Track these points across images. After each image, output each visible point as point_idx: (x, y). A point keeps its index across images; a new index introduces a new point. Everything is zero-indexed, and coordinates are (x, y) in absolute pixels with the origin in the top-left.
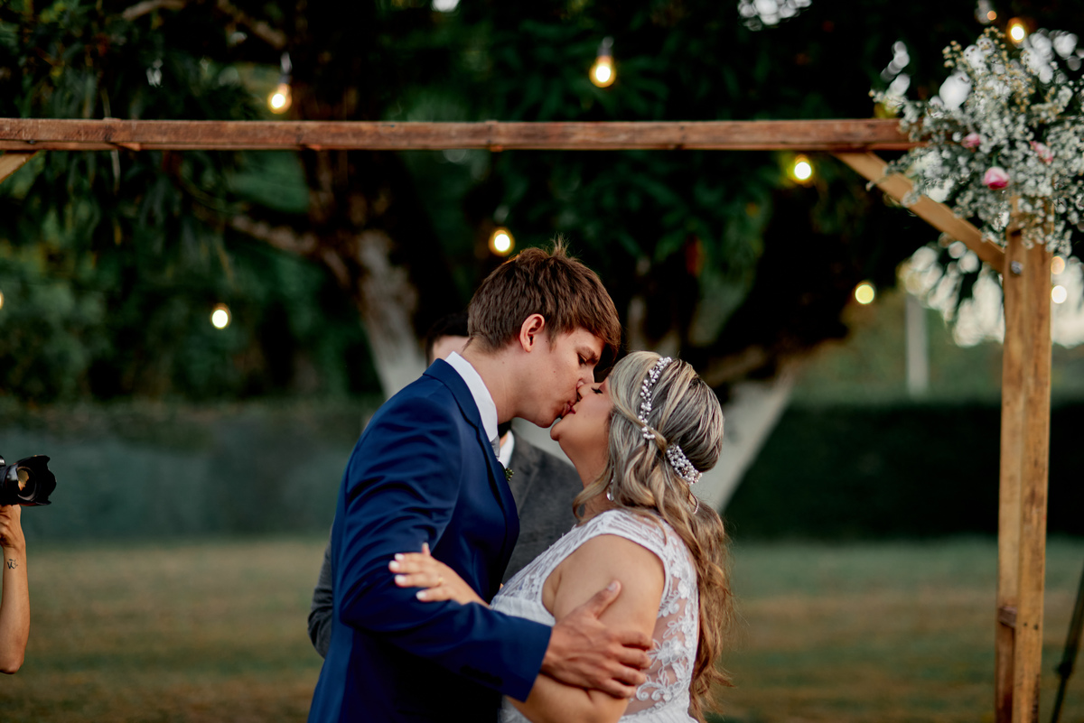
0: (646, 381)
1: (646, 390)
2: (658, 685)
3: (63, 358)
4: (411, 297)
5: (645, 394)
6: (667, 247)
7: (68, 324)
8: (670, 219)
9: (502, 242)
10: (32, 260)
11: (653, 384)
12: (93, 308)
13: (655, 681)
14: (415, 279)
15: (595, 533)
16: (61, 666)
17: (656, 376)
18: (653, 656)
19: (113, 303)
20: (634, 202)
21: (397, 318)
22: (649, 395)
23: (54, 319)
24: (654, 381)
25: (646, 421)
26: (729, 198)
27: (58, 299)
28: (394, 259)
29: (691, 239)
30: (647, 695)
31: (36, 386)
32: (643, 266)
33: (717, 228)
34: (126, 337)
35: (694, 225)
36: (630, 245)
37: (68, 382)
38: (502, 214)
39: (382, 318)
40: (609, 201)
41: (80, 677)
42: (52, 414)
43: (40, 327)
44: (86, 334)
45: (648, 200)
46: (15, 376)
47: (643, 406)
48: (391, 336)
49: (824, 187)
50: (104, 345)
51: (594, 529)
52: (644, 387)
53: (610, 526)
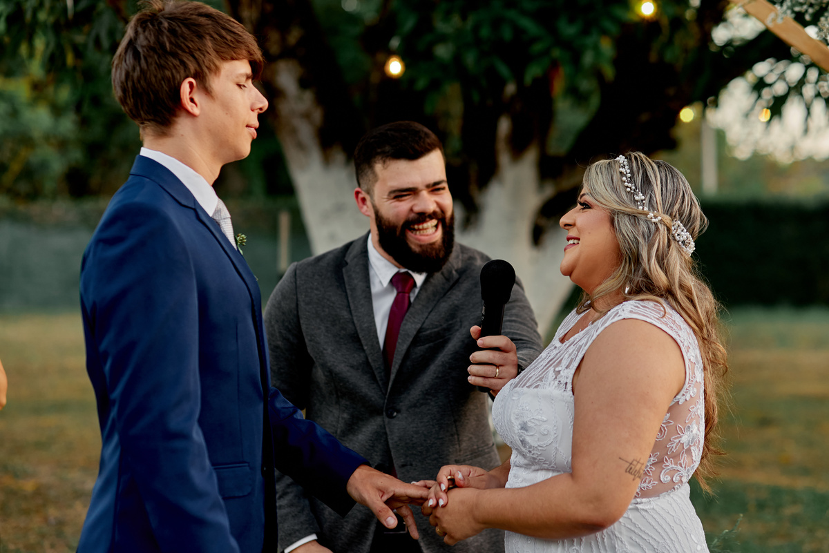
0: (624, 179)
1: (630, 185)
2: (679, 468)
3: (44, 165)
4: (317, 115)
5: (630, 188)
6: (534, 71)
7: (47, 138)
8: (537, 48)
9: (395, 67)
10: (20, 88)
11: (630, 178)
12: (68, 125)
13: (676, 464)
14: (320, 100)
15: (617, 319)
16: (38, 409)
17: (628, 171)
18: (677, 441)
19: (84, 122)
20: (507, 34)
21: (306, 132)
22: (634, 188)
23: (36, 134)
24: (629, 175)
25: (646, 209)
26: (586, 32)
27: (40, 119)
28: (303, 84)
29: (555, 65)
30: (669, 478)
31: (23, 187)
32: (511, 89)
33: (576, 57)
34: (94, 149)
35: (556, 53)
36: (504, 70)
37: (49, 186)
38: (395, 43)
39: (294, 132)
40: (485, 32)
41: (51, 420)
42: (36, 208)
43: (26, 140)
44: (63, 145)
45: (518, 31)
46: (8, 179)
47: (637, 198)
48: (301, 146)
49: (665, 22)
50: (76, 155)
51: (615, 315)
52: (626, 184)
53: (631, 312)
